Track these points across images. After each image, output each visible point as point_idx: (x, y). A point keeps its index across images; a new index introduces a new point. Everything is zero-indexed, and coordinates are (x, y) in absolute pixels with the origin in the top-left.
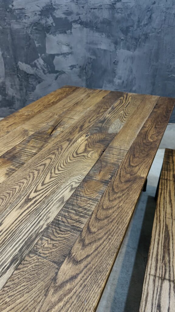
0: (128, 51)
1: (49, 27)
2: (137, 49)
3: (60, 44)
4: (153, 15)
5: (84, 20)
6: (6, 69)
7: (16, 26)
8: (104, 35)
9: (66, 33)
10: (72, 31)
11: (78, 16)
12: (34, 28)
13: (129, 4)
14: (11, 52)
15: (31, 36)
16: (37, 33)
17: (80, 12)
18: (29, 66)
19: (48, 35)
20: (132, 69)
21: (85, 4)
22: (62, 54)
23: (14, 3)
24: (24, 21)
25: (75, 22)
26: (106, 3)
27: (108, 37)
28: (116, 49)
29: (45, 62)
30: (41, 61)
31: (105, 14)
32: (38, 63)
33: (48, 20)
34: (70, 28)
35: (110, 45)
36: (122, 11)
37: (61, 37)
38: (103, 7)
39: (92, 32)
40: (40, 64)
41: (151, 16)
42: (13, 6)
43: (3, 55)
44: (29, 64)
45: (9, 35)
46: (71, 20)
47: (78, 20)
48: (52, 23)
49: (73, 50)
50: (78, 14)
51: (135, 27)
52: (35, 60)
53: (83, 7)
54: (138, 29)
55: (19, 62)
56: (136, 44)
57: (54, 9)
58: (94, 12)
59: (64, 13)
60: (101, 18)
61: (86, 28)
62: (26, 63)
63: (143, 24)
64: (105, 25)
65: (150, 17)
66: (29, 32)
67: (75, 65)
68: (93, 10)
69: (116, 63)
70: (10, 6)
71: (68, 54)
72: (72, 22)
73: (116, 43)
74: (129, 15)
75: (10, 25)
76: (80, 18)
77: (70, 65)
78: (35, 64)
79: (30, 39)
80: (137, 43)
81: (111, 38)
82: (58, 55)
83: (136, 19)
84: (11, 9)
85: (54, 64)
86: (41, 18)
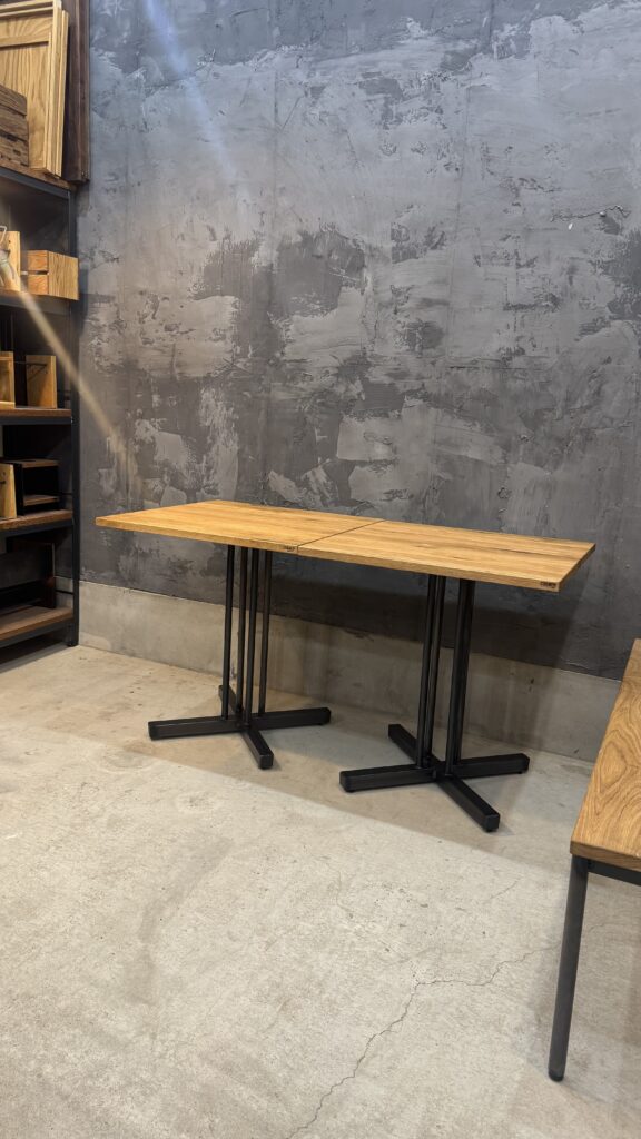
0: (538, 468)
1: (351, 400)
2: (563, 466)
3: (370, 439)
4: (607, 388)
5: (432, 390)
6: (239, 484)
7: (280, 395)
8: (478, 426)
9: (388, 417)
10: (402, 413)
11: (420, 382)
12: (318, 401)
13: (543, 360)
14: (259, 449)
15: (310, 418)
16: (321, 413)
17: (425, 375)
18: (293, 484)
19: (346, 418)
20: (547, 515)
21: (437, 357)
22: (371, 463)
23: (287, 349)
24: (301, 385)
25: (412, 393)
26: (486, 357)
27: (488, 431)
28: (506, 462)
29: (329, 477)
30: (321, 475)
31: (485, 381)
32: (312, 479)
33: (352, 386)
34: (399, 405)
35: (491, 451)
36: (526, 374)
37: (375, 425)
38: (479, 365)
39: (449, 417)
40: (317, 481)
41: (599, 388)
42: (283, 354)
43: (240, 453)
44: (293, 479)
45: (263, 412)
46: (402, 390)
47: (418, 390)
48: (359, 394)
49: (398, 456)
50: (420, 377)
51: (558, 413)
52: (306, 471)
53: (433, 363)
54: (566, 417)
55: (272, 472)
56: (560, 452)
57: (369, 365)
58: (456, 375)
59: (389, 375)
60: (472, 388)
61: (437, 407)
62: (287, 476)
63: (578, 405)
64: (482, 405)
65: (598, 392)
66: (306, 409)
67: (400, 492)
68: (455, 371)
69: (504, 494)
70: (278, 354)
71: (386, 463)
72: (404, 394)
73: (507, 447)
74: (543, 386)
75: (269, 391)
76: (423, 385)
77: (388, 490)
78: (307, 479)
79: (305, 422)
80: (563, 452)
81: (496, 434)
82: (363, 464)
83: (561, 394)
84: (278, 360)
85: (350, 483)
86: (338, 382)
